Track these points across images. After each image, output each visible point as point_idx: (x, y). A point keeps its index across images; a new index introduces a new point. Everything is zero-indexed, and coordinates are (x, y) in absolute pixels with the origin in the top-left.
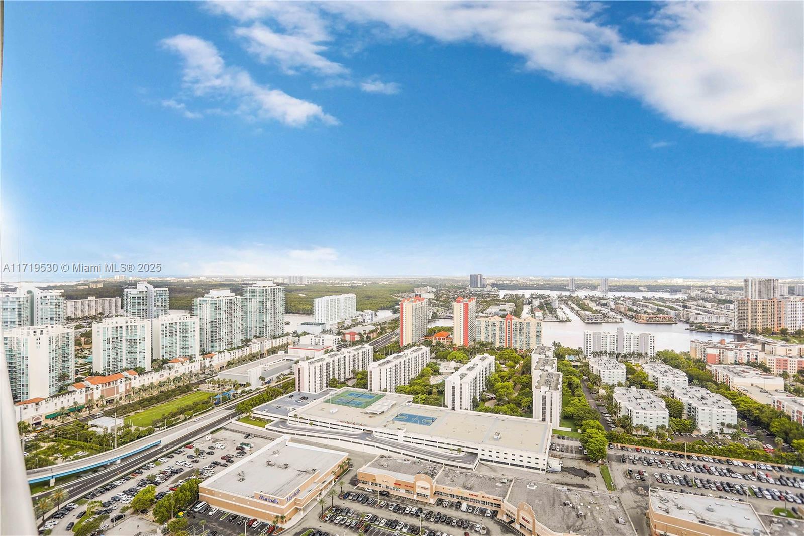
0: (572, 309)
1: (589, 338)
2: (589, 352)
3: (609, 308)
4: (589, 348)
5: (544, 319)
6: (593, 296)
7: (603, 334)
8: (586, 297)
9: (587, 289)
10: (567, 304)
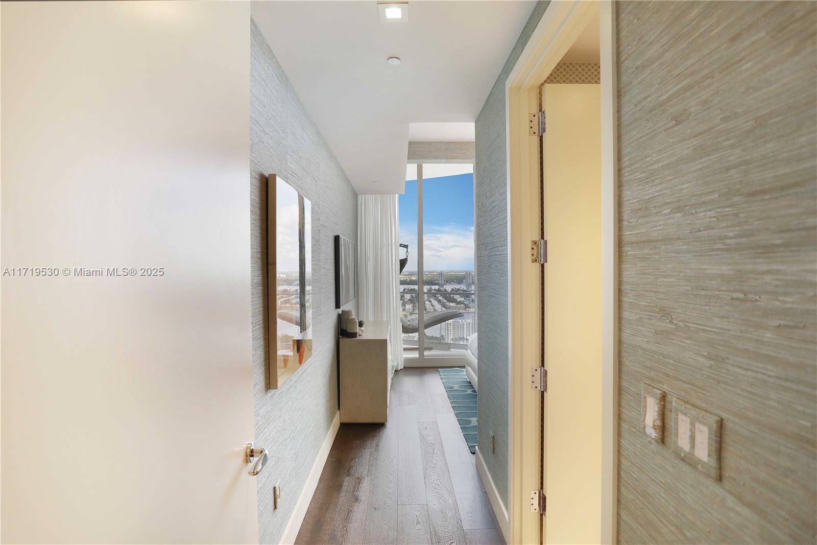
0: (439, 301)
1: (449, 327)
2: (449, 339)
3: (471, 299)
4: (449, 335)
5: (413, 311)
6: (459, 289)
7: (461, 322)
8: (453, 290)
9: (454, 282)
10: (435, 296)
